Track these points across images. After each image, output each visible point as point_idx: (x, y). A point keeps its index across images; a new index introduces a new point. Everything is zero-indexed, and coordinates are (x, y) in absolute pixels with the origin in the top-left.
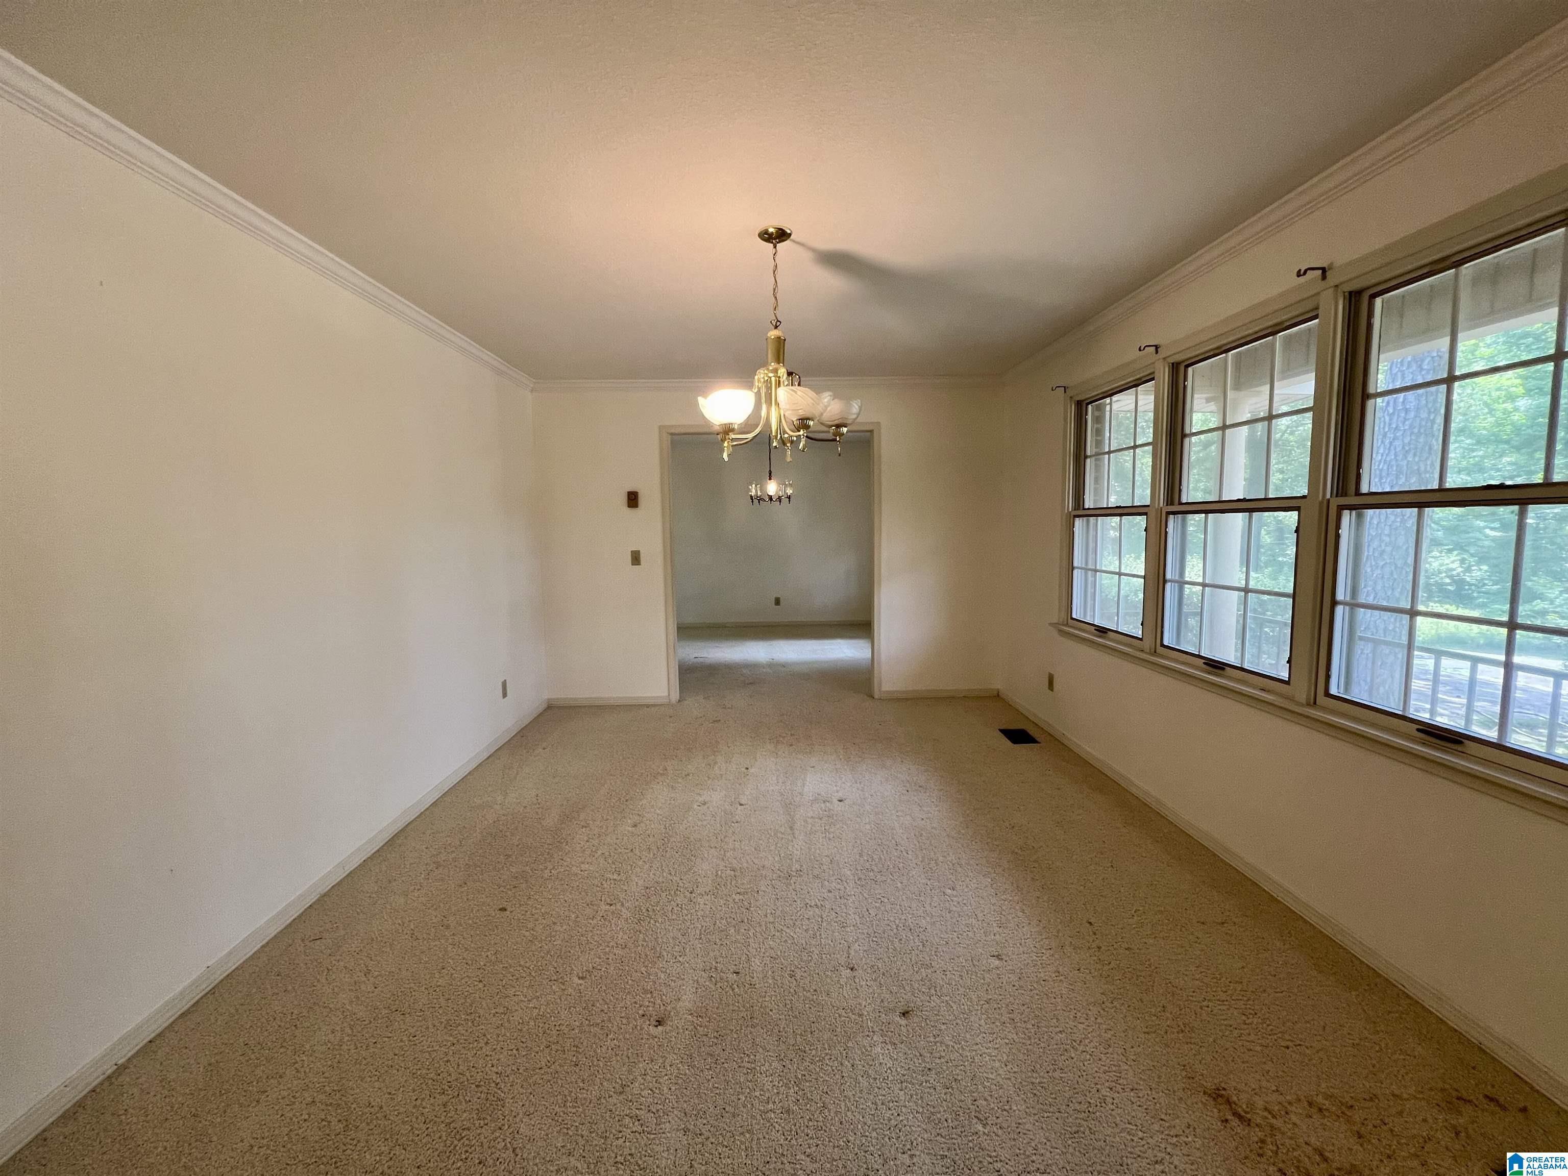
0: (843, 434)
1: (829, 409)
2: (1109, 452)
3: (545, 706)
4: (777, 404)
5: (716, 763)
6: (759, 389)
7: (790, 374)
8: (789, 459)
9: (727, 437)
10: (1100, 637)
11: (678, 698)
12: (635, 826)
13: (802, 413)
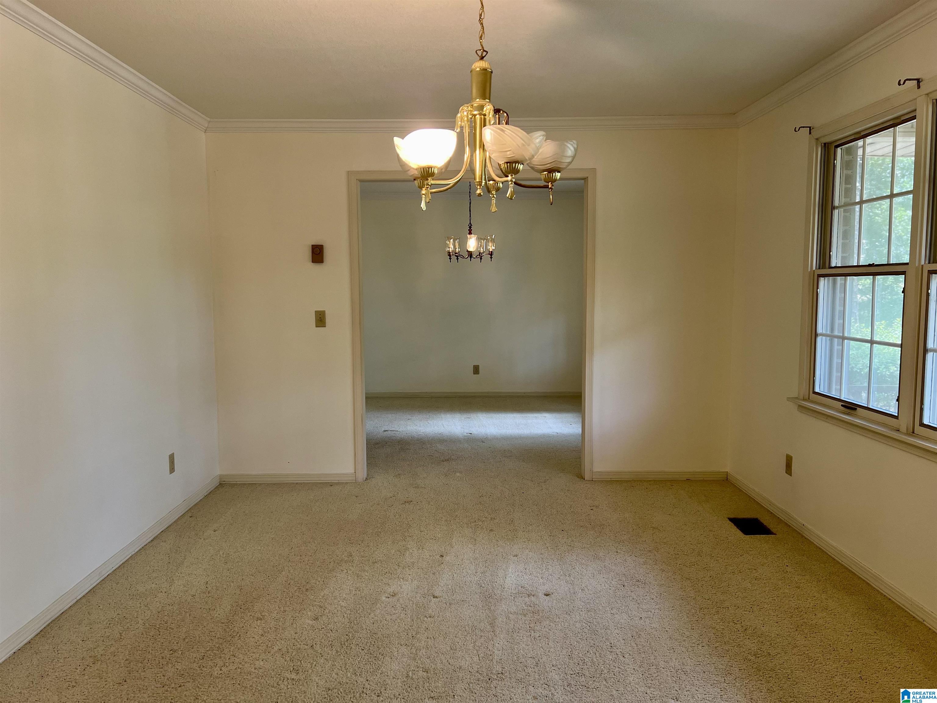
0: (555, 180)
1: (540, 151)
2: (862, 202)
3: (216, 483)
4: (482, 146)
5: (407, 549)
6: (462, 127)
7: (497, 111)
8: (494, 209)
9: (426, 182)
10: (848, 414)
11: (365, 476)
12: (316, 619)
13: (510, 155)
